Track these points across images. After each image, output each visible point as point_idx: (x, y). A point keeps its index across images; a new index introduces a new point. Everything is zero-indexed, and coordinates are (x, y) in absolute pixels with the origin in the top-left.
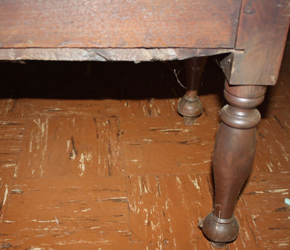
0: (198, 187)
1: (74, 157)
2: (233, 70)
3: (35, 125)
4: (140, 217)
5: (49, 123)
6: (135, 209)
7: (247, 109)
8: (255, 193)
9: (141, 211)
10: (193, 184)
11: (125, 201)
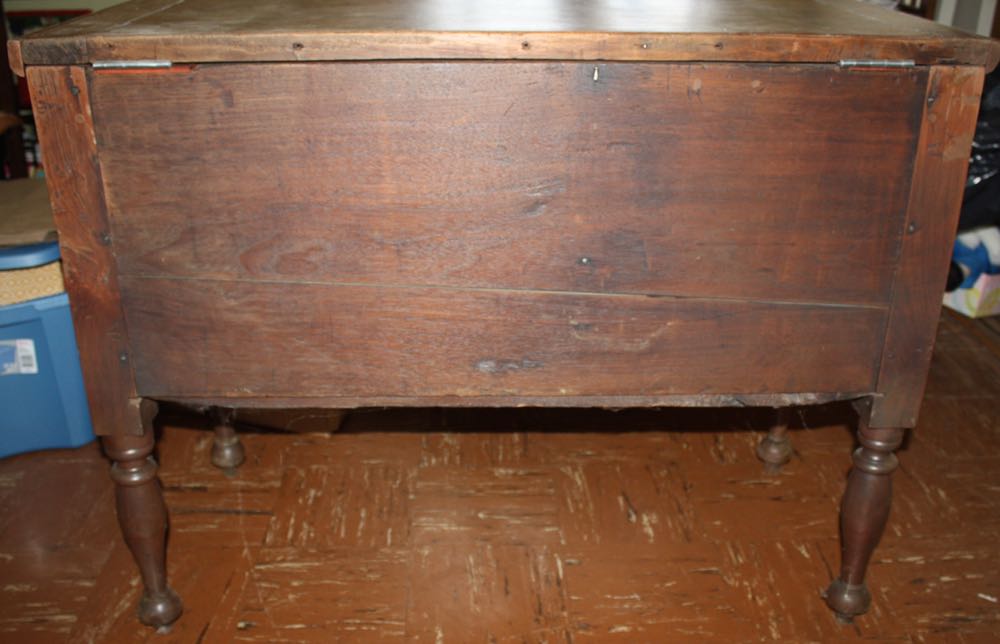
0: (807, 555)
1: (634, 518)
2: (873, 414)
3: (564, 476)
4: (742, 590)
5: (584, 471)
6: (732, 582)
7: (883, 453)
8: (881, 563)
9: (741, 584)
10: (799, 552)
11: (717, 573)
